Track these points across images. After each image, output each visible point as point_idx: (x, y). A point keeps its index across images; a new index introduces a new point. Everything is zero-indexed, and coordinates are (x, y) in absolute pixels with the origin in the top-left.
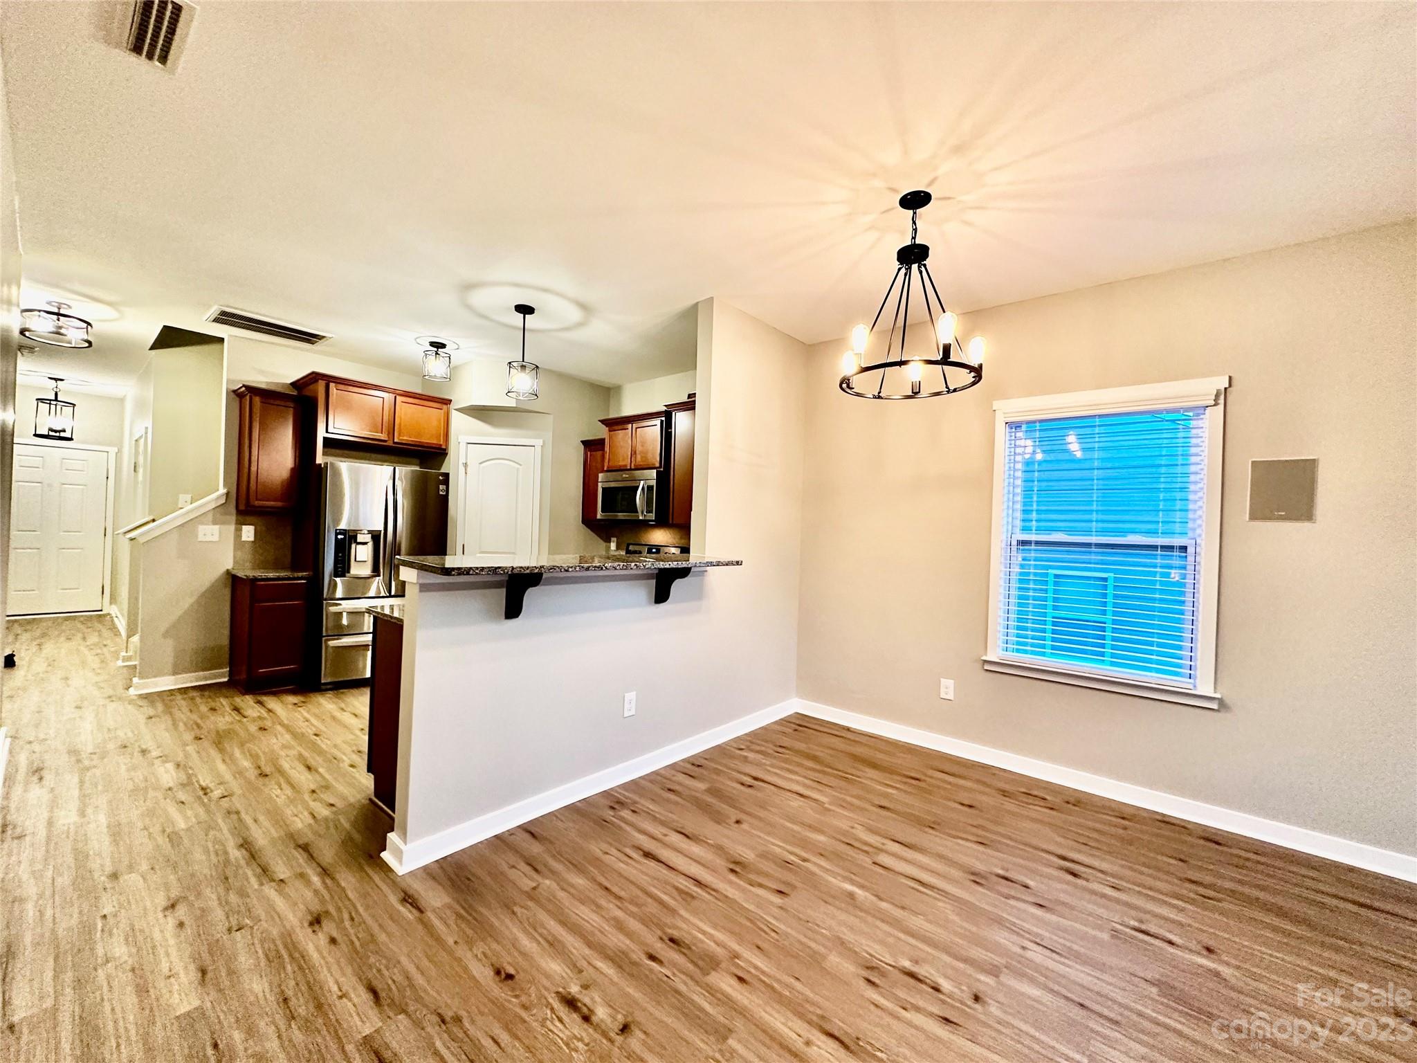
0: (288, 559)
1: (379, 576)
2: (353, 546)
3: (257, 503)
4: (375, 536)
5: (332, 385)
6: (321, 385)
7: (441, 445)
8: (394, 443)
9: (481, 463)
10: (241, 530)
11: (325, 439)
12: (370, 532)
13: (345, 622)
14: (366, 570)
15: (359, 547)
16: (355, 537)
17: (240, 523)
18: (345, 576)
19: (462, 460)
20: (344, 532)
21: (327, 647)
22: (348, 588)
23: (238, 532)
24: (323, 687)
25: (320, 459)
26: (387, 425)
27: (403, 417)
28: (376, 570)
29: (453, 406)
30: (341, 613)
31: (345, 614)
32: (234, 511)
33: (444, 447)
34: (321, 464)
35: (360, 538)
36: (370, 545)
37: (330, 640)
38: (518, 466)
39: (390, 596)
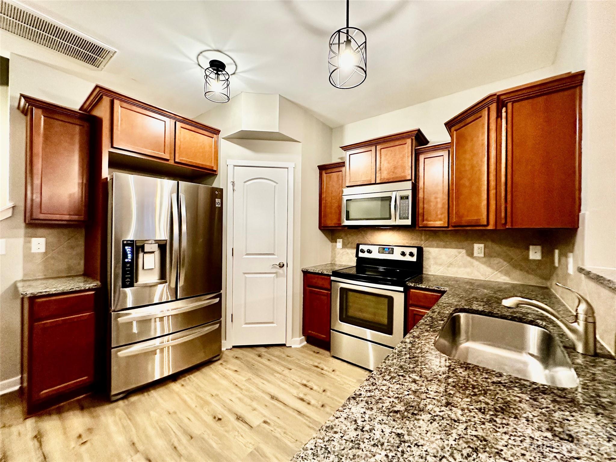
0: (81, 267)
1: (166, 282)
2: (141, 255)
3: (42, 216)
4: (162, 247)
5: (117, 103)
6: (106, 101)
7: (213, 167)
8: (175, 162)
9: (245, 182)
10: (30, 242)
11: (110, 153)
12: (157, 241)
13: (135, 330)
14: (154, 278)
15: (146, 255)
16: (143, 247)
17: (29, 236)
18: (133, 286)
19: (230, 180)
20: (131, 243)
21: (117, 356)
22: (136, 297)
23: (27, 243)
24: (114, 398)
25: (105, 172)
26: (169, 146)
27: (182, 140)
28: (163, 277)
29: (221, 135)
30: (131, 323)
31: (135, 324)
32: (23, 225)
33: (215, 169)
34: (107, 178)
35: (147, 248)
36: (157, 254)
37: (120, 351)
38: (275, 184)
39: (177, 300)
